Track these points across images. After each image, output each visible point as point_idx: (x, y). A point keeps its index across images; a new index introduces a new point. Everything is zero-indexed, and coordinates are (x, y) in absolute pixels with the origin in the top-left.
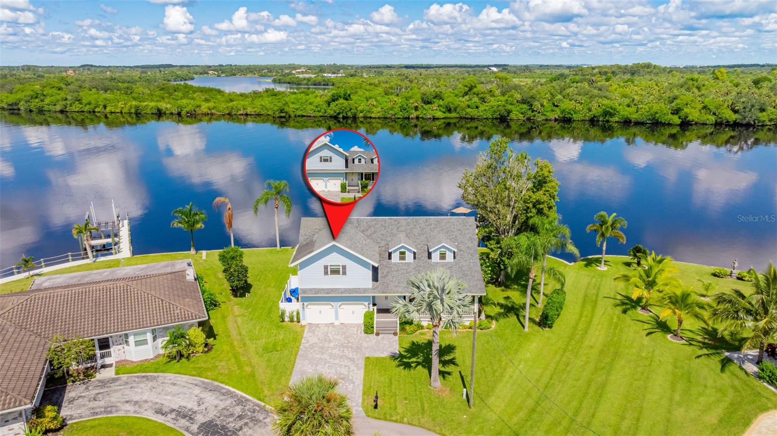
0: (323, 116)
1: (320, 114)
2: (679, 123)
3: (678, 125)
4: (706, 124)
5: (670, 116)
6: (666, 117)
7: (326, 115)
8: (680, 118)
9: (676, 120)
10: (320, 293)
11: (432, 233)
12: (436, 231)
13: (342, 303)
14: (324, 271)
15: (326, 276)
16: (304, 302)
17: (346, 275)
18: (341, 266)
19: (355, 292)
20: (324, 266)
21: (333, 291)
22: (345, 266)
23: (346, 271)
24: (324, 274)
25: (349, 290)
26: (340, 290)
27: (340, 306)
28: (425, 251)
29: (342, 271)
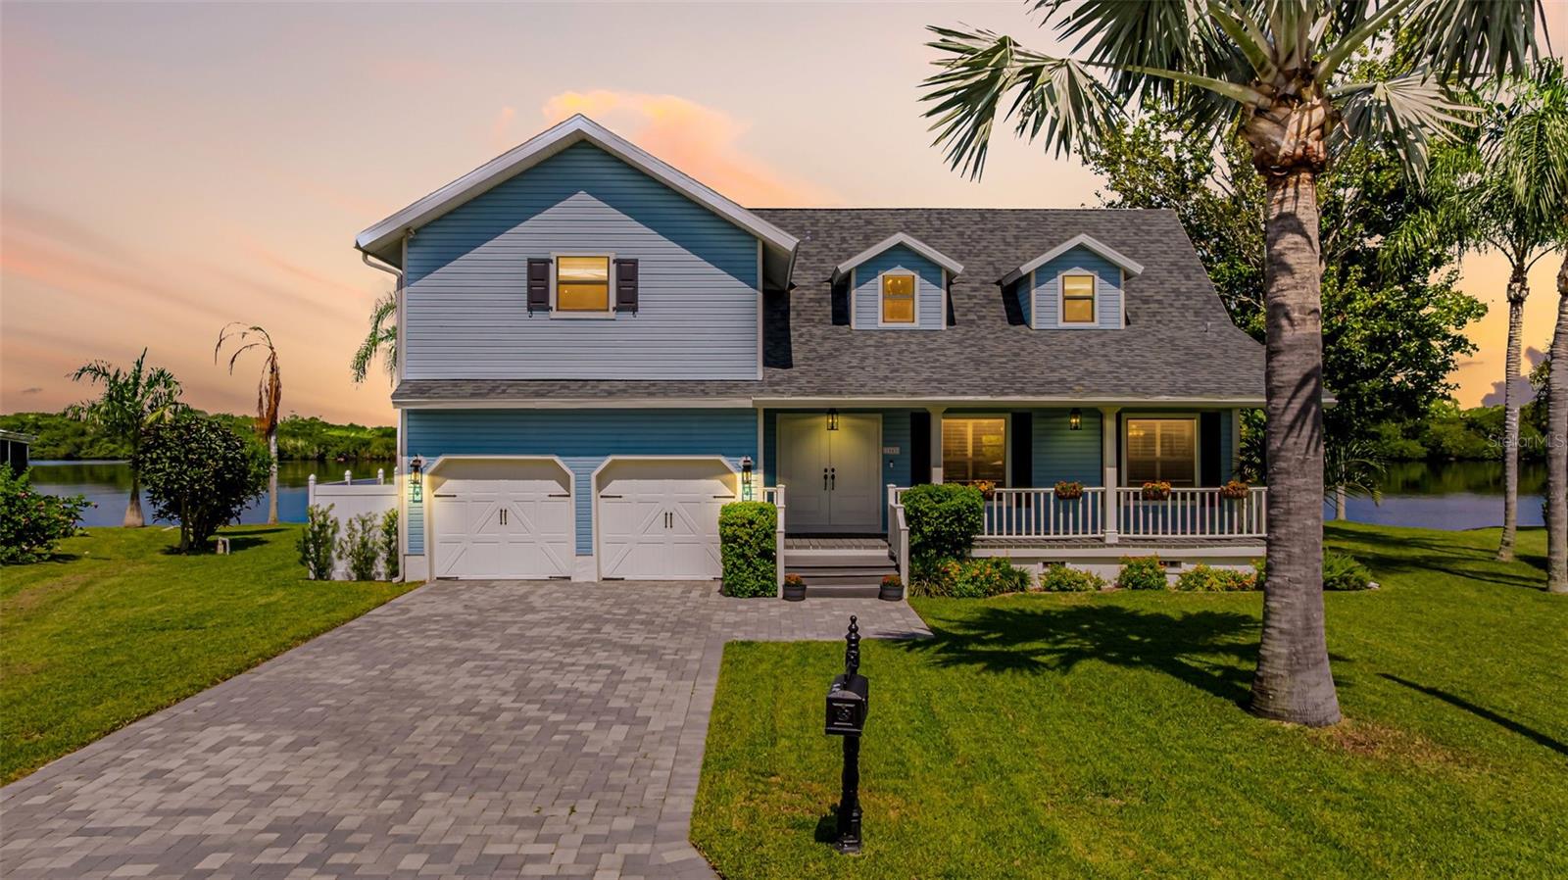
2: (1424, 454)
3: (1421, 460)
4: (1483, 459)
5: (1402, 442)
6: (1393, 444)
8: (1423, 444)
9: (1415, 447)
10: (504, 392)
11: (1011, 250)
12: (1027, 246)
13: (614, 461)
14: (530, 287)
15: (537, 315)
16: (422, 454)
17: (635, 310)
18: (614, 261)
19: (681, 390)
20: (531, 262)
21: (568, 388)
22: (635, 262)
23: (636, 288)
24: (525, 303)
25: (651, 388)
26: (604, 386)
27: (603, 480)
28: (994, 301)
29: (619, 287)
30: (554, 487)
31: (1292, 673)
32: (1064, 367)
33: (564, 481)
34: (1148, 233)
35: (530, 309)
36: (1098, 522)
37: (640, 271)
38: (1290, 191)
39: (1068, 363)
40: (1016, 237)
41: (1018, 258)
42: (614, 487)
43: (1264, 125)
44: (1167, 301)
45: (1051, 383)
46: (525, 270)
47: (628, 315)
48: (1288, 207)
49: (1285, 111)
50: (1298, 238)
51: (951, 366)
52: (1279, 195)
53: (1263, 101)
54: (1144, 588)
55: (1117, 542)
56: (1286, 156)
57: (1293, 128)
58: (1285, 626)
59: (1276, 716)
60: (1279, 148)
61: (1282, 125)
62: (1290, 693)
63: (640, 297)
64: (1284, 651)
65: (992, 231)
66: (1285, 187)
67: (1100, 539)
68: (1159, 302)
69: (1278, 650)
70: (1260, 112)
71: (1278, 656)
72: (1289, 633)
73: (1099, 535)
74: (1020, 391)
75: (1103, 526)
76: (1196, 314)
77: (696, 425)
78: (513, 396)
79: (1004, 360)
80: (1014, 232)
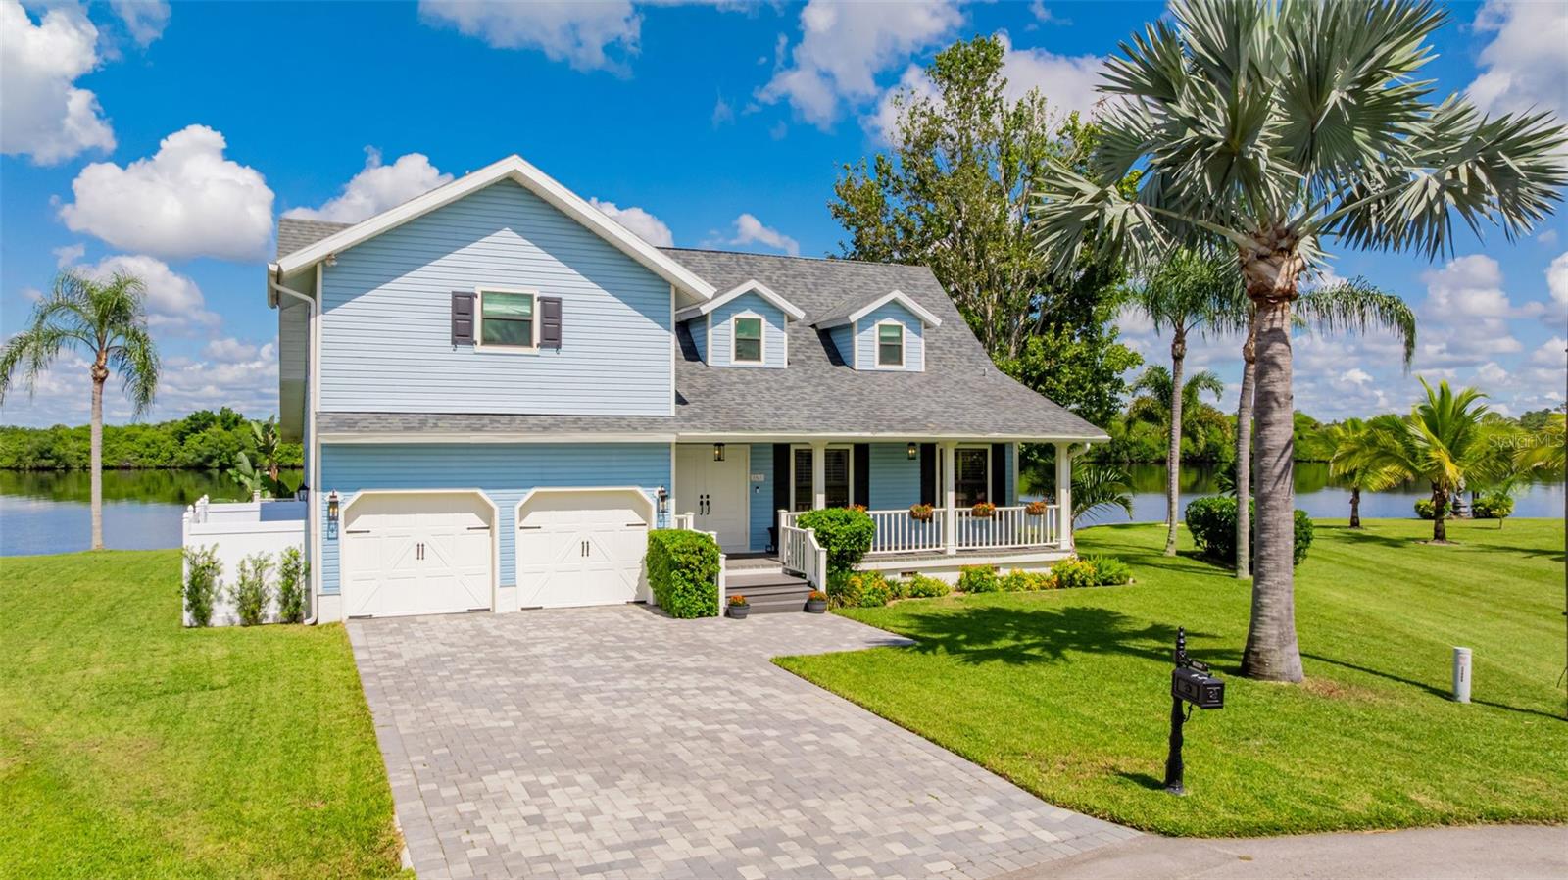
0: (164, 468)
1: (158, 462)
7: (173, 463)
10: (436, 426)
11: (814, 296)
12: (826, 293)
13: (537, 493)
14: (454, 320)
15: (461, 348)
16: (338, 490)
17: (558, 347)
18: (539, 299)
19: (608, 425)
20: (455, 295)
21: (499, 422)
22: (558, 301)
23: (559, 325)
24: (449, 336)
25: (577, 422)
26: (532, 421)
27: (525, 511)
28: (813, 343)
29: (543, 324)
30: (474, 520)
31: (1282, 646)
32: (908, 406)
33: (487, 513)
34: (915, 286)
35: (454, 342)
36: (939, 537)
37: (564, 309)
38: (1278, 314)
39: (907, 403)
40: (815, 285)
41: (822, 304)
42: (534, 518)
43: (1263, 266)
44: (946, 348)
45: (908, 420)
46: (450, 303)
47: (552, 352)
48: (1277, 325)
49: (1280, 258)
50: (1283, 346)
51: (819, 404)
52: (1270, 315)
53: (1264, 250)
54: (986, 590)
55: (954, 553)
56: (1279, 290)
57: (1284, 270)
58: (1275, 615)
59: (1272, 678)
60: (1274, 283)
61: (1277, 267)
62: (1281, 661)
63: (563, 335)
64: (1275, 632)
65: (794, 277)
66: (1275, 310)
67: (941, 552)
68: (940, 348)
69: (1270, 632)
70: (1261, 257)
71: (1271, 636)
72: (1278, 620)
73: (941, 548)
74: (891, 428)
75: (945, 540)
76: (970, 360)
77: (614, 458)
78: (447, 430)
79: (855, 398)
80: (811, 280)
